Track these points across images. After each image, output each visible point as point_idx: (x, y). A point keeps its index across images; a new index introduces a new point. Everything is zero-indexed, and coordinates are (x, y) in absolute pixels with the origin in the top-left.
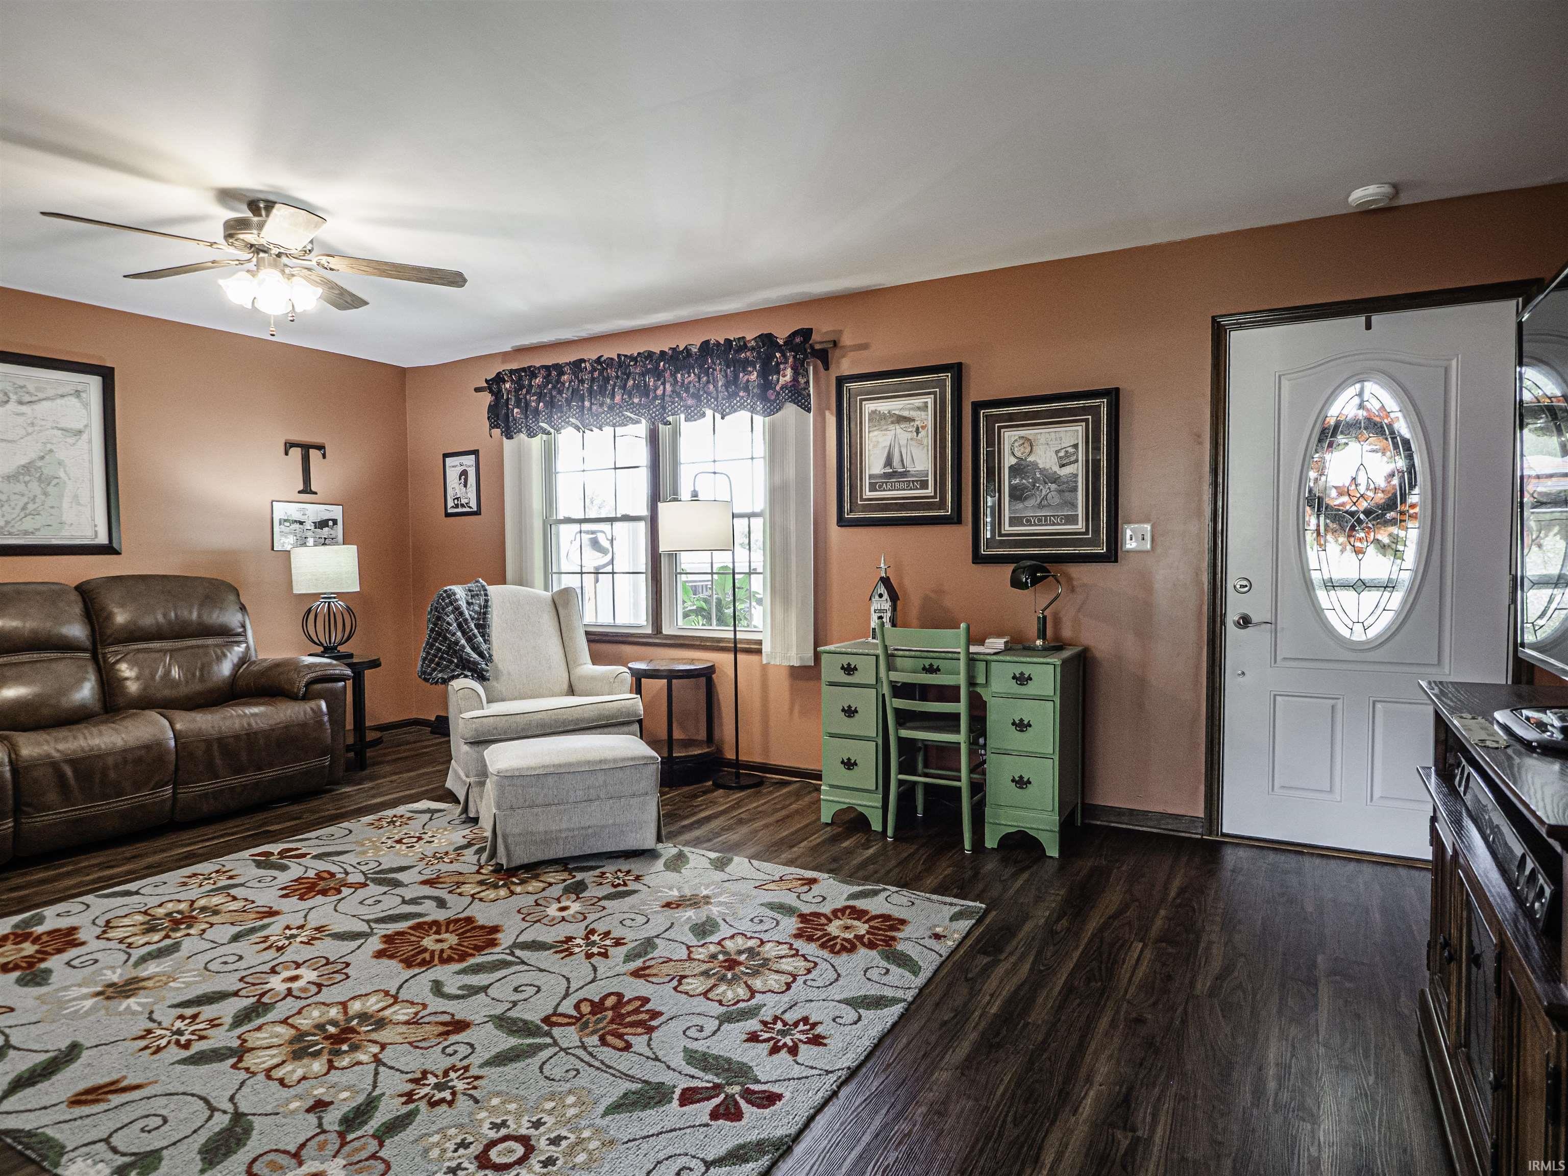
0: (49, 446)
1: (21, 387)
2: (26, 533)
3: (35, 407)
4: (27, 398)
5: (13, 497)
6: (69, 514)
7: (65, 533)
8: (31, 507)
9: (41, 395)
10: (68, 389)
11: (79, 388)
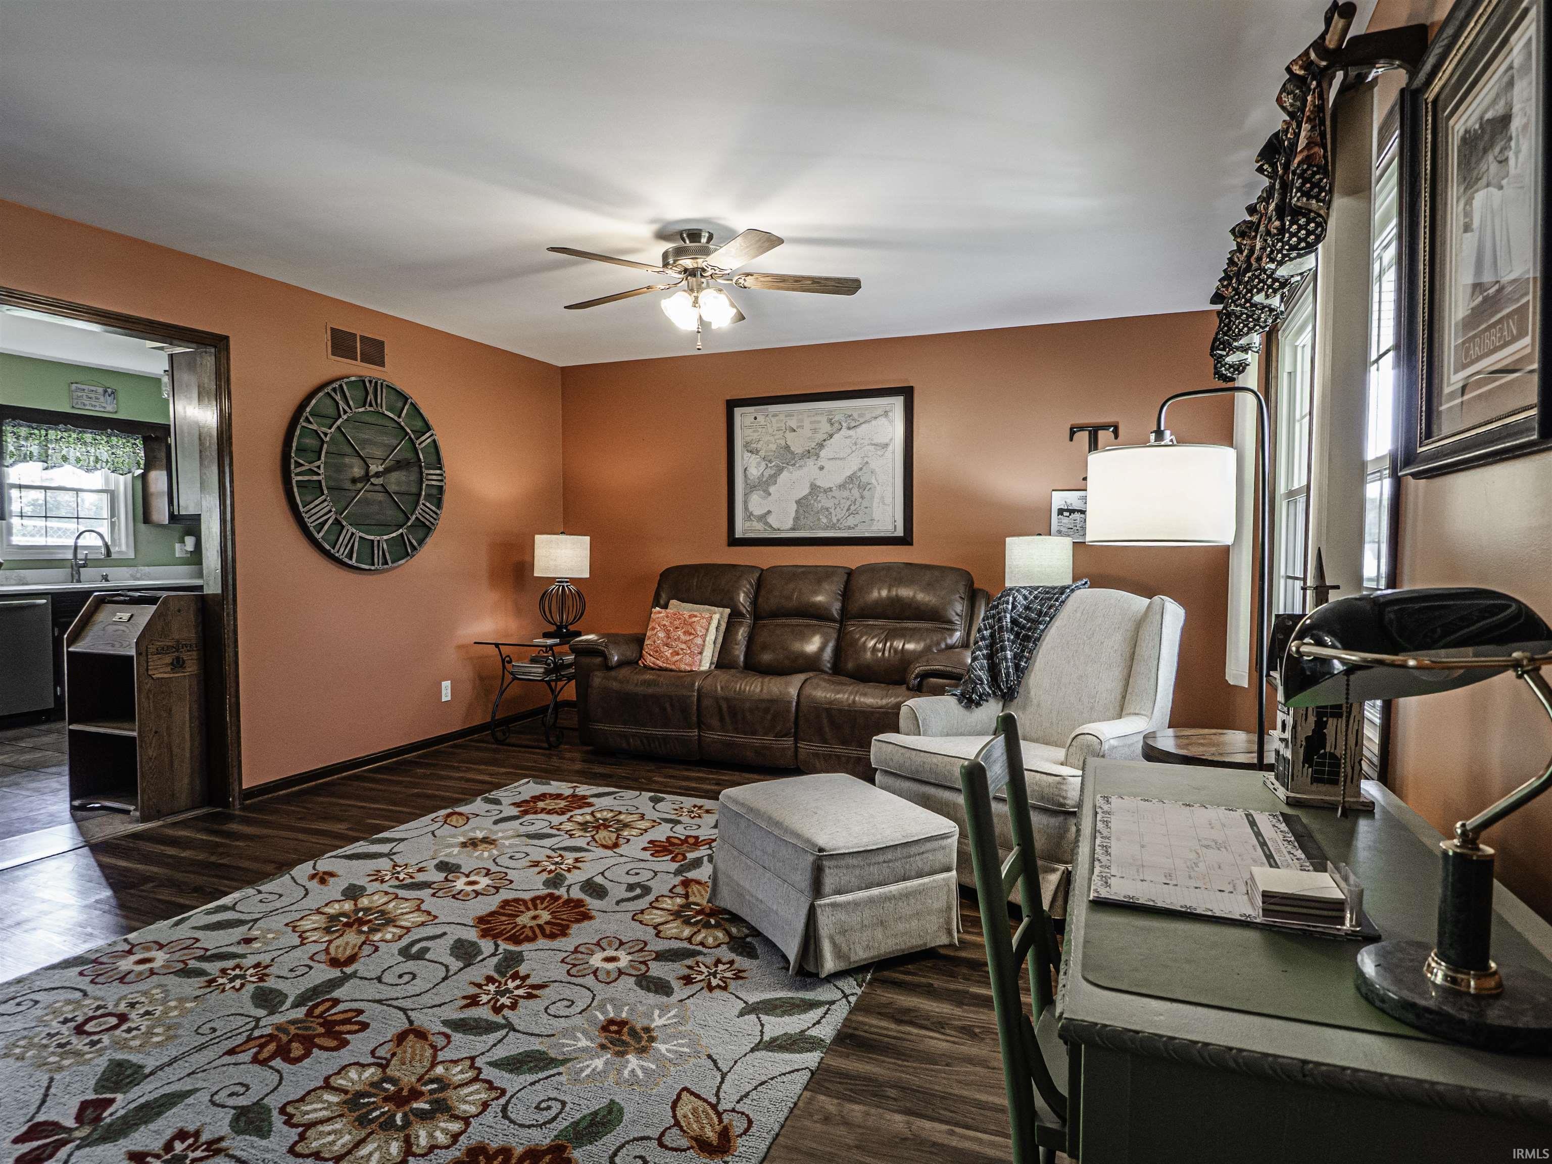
0: (866, 459)
1: (850, 416)
2: (849, 528)
3: (858, 430)
4: (853, 424)
5: (842, 501)
6: (877, 514)
7: (874, 528)
8: (853, 508)
9: (862, 420)
10: (880, 411)
11: (887, 409)
